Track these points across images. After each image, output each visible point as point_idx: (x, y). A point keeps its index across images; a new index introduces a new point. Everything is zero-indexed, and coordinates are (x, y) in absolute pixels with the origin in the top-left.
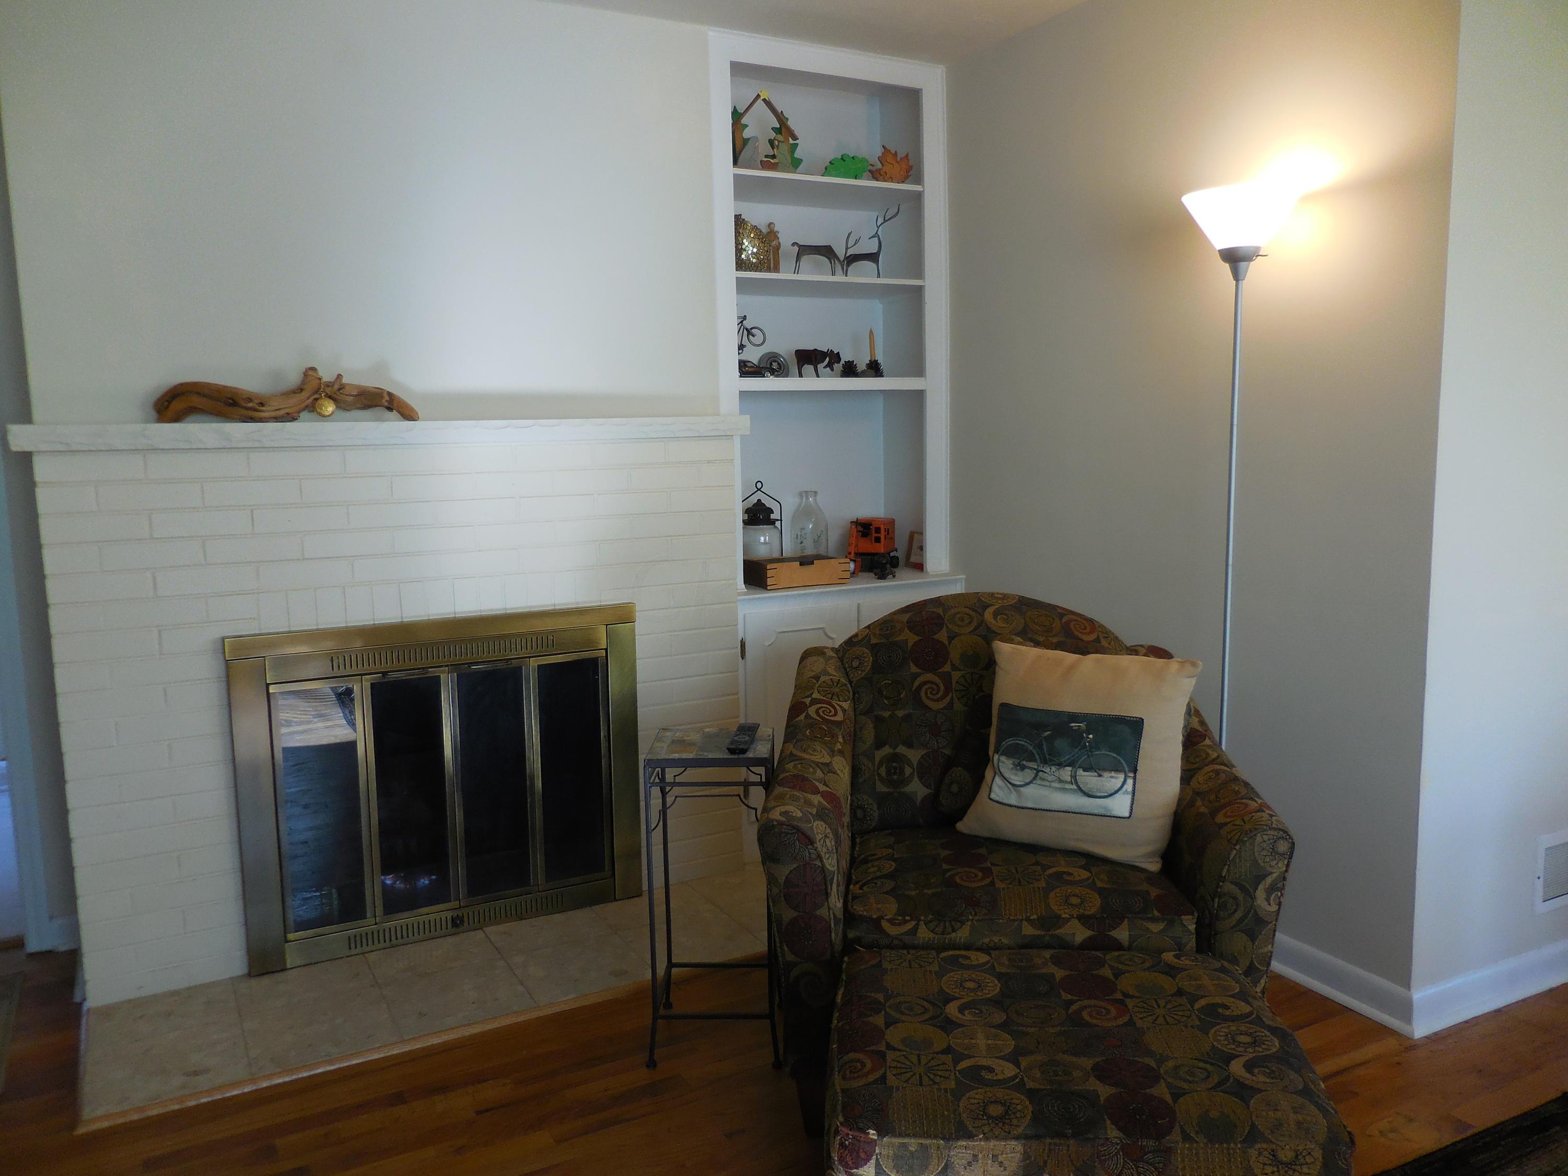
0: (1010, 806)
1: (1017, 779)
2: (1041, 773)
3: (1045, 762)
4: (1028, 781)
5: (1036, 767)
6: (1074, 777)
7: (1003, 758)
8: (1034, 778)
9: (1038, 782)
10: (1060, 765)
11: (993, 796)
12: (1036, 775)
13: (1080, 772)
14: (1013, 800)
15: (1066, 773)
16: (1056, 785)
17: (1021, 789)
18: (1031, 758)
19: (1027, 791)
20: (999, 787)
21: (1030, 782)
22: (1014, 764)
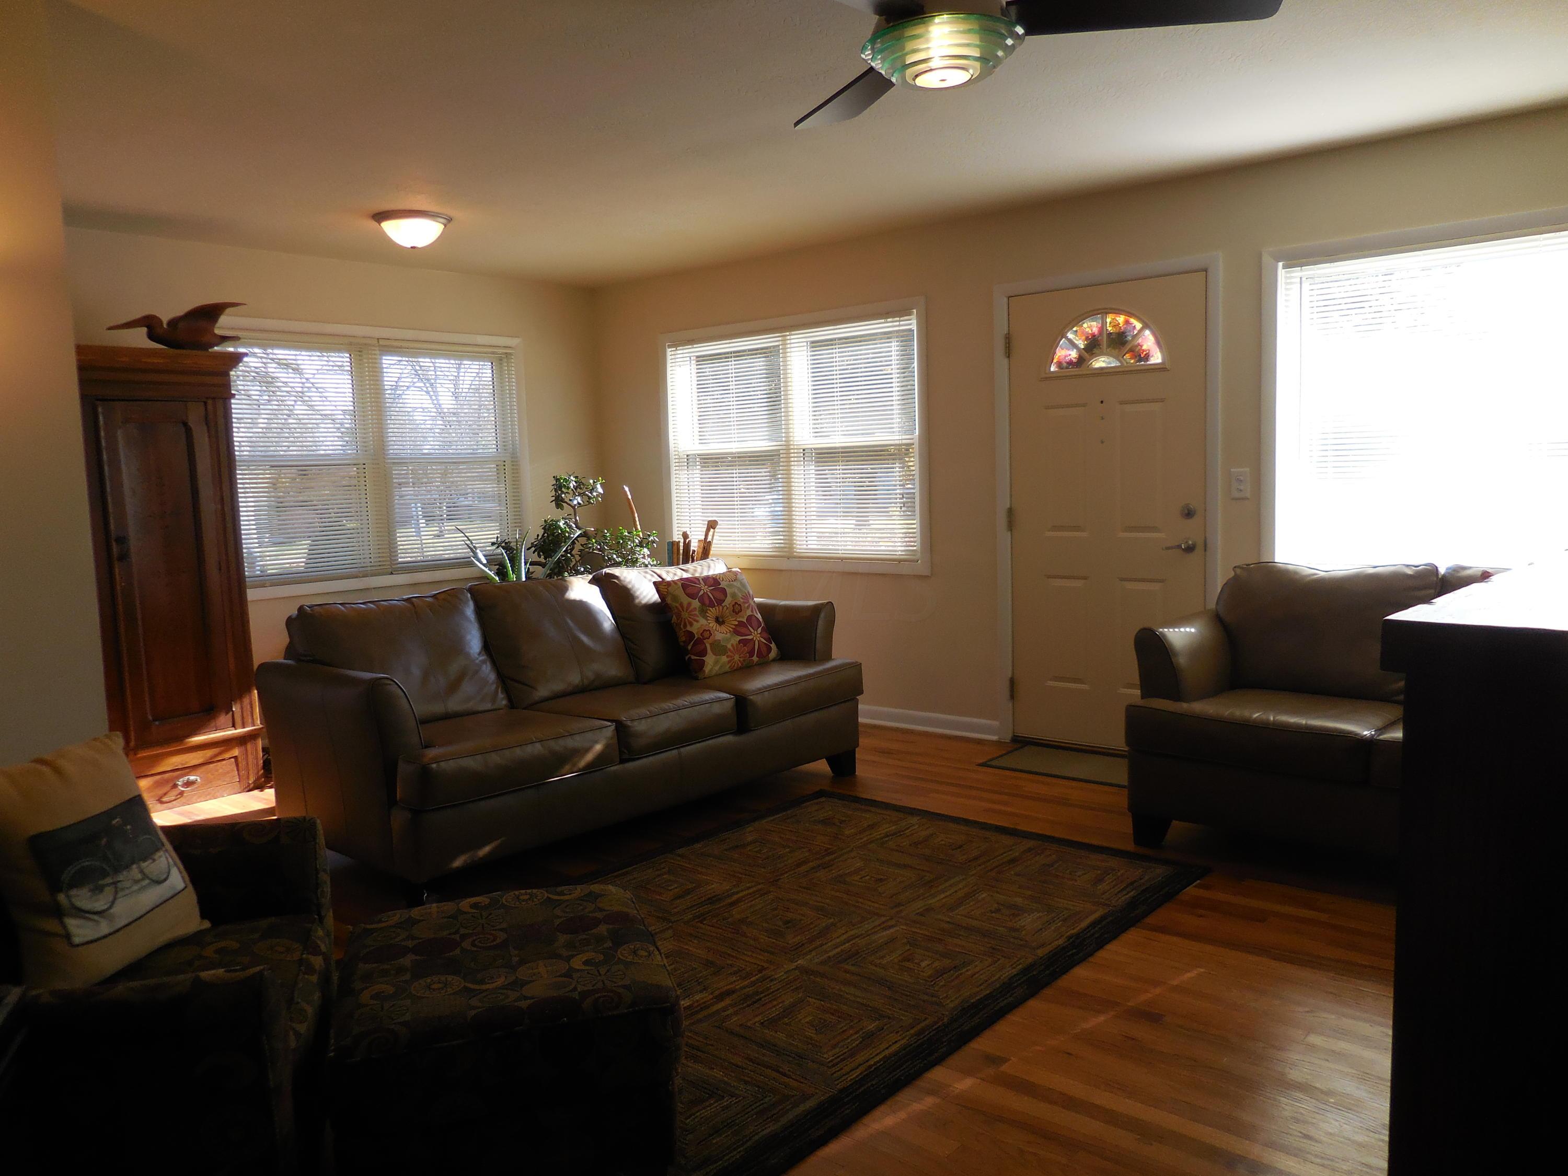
0: (105, 937)
1: (100, 904)
2: (119, 884)
3: (117, 870)
4: (111, 899)
5: (111, 881)
6: (142, 872)
7: (74, 892)
8: (116, 893)
9: (120, 894)
10: (127, 867)
11: (77, 940)
12: (116, 888)
13: (144, 865)
14: (104, 928)
15: (135, 872)
16: (135, 888)
17: (112, 911)
18: (105, 875)
19: (117, 909)
20: (78, 927)
21: (115, 899)
22: (91, 890)
